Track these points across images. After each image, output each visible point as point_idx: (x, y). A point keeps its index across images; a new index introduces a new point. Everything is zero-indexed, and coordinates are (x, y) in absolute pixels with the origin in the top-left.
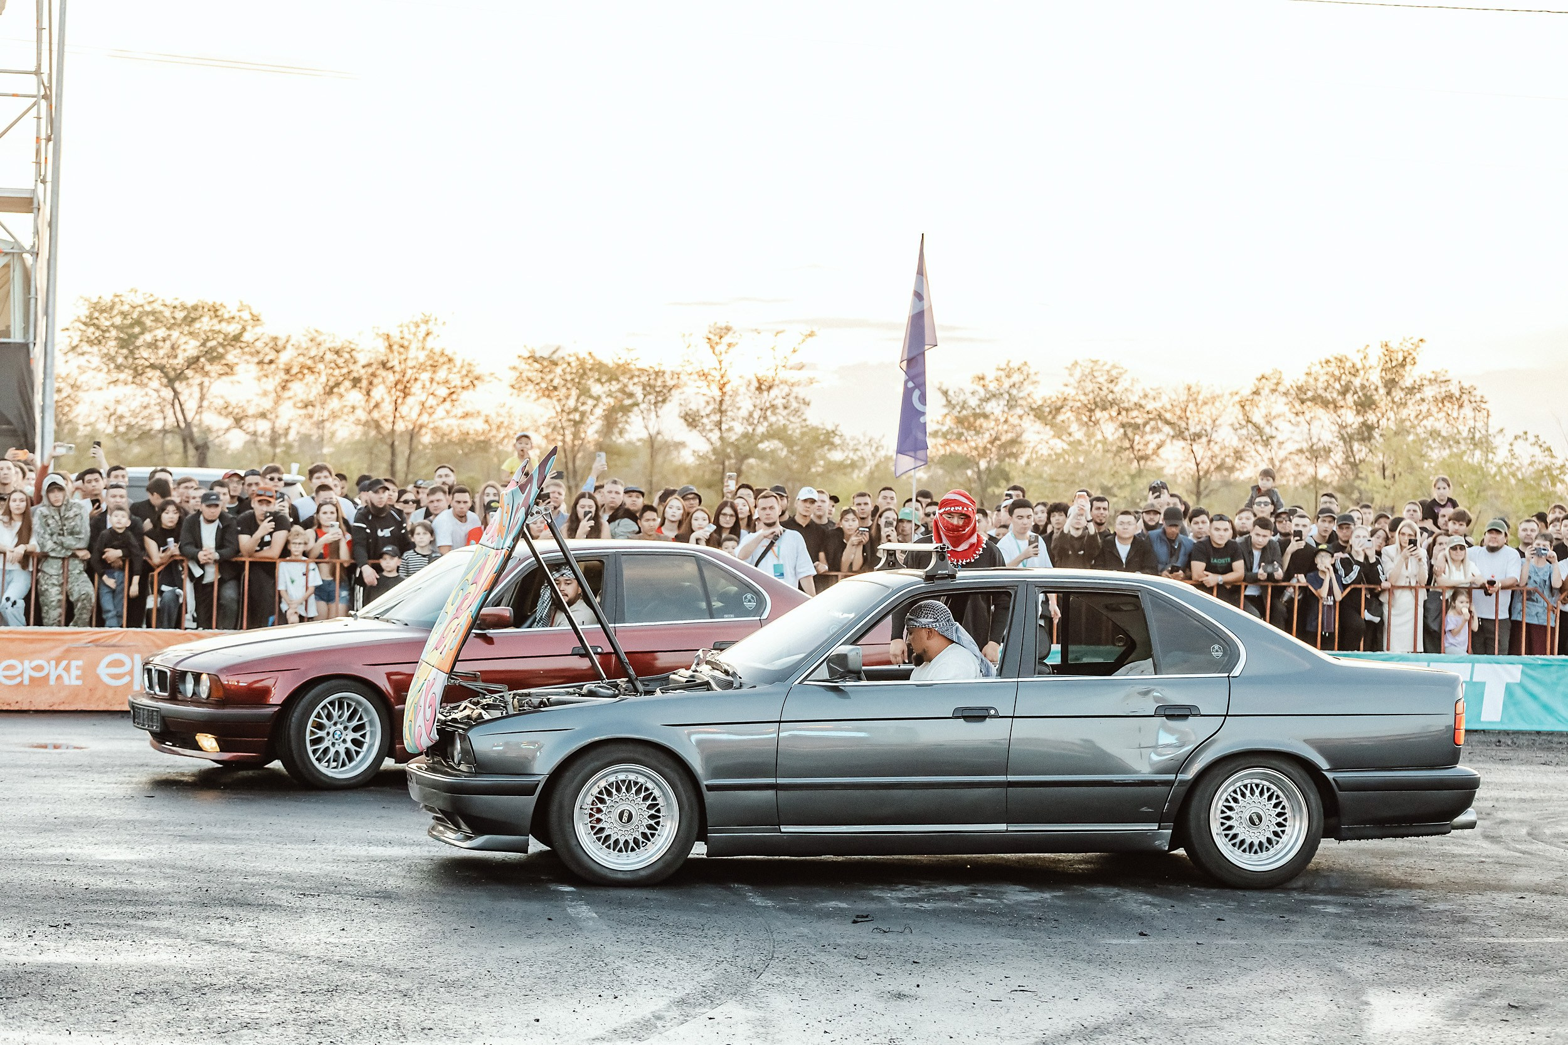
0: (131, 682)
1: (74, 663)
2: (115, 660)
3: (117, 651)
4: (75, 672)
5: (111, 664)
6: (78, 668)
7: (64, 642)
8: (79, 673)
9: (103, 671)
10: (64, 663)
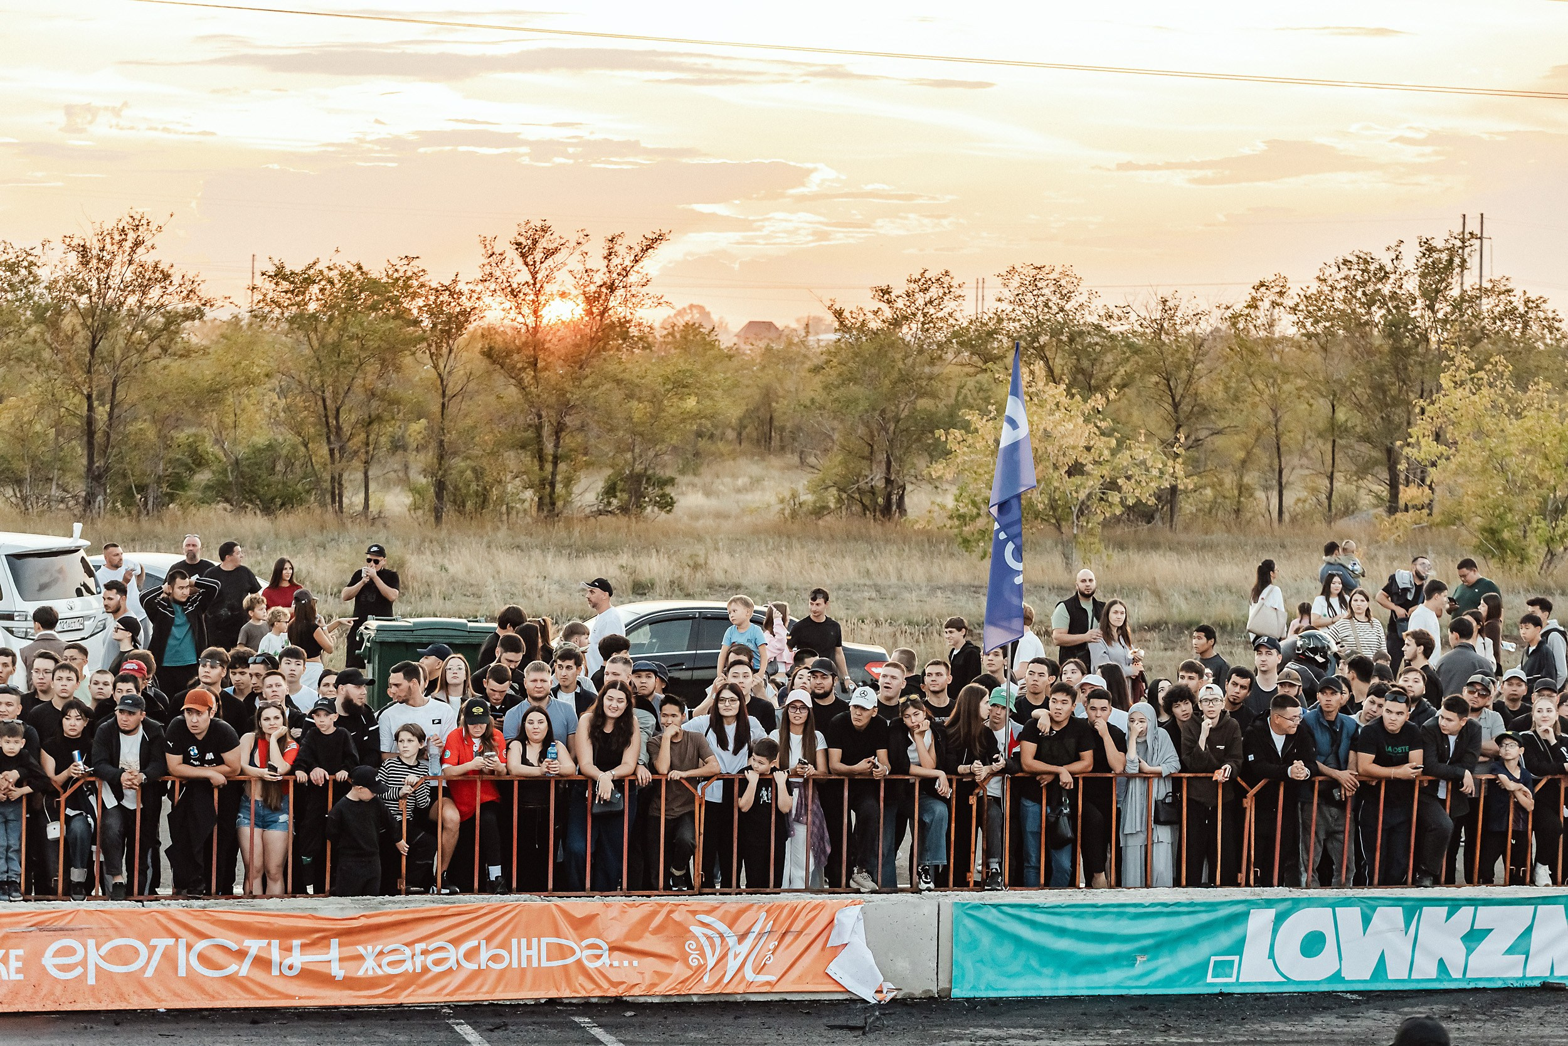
0: (85, 973)
1: (13, 953)
2: (64, 947)
3: (64, 937)
4: (14, 964)
5: (58, 953)
6: (18, 958)
8: (20, 964)
9: (49, 961)
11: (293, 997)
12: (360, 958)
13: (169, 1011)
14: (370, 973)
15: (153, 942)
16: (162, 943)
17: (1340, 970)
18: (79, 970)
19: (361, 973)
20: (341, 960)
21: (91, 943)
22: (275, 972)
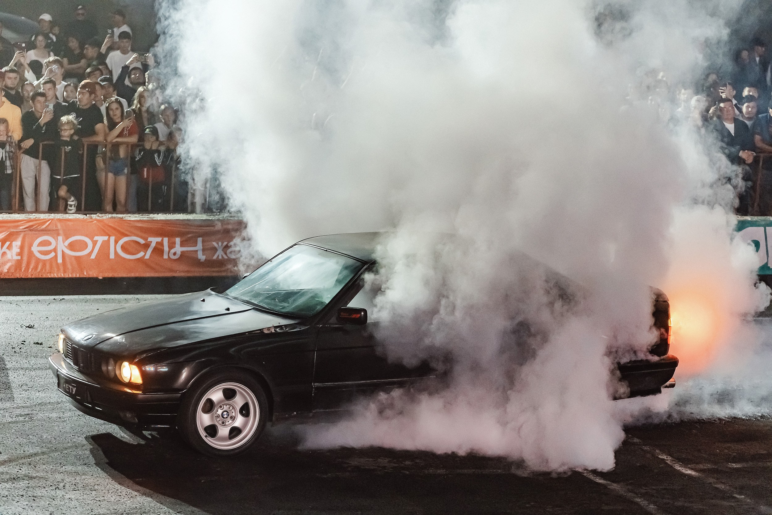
0: (56, 257)
1: (15, 243)
2: (44, 241)
3: (44, 235)
4: (15, 250)
5: (41, 244)
6: (17, 247)
7: (9, 227)
8: (18, 250)
9: (35, 249)
10: (8, 243)
11: (176, 272)
12: (215, 249)
13: (105, 279)
14: (220, 257)
15: (96, 238)
16: (101, 239)
17: (767, 262)
18: (53, 254)
19: (215, 257)
20: (203, 250)
21: (60, 238)
22: (165, 257)
